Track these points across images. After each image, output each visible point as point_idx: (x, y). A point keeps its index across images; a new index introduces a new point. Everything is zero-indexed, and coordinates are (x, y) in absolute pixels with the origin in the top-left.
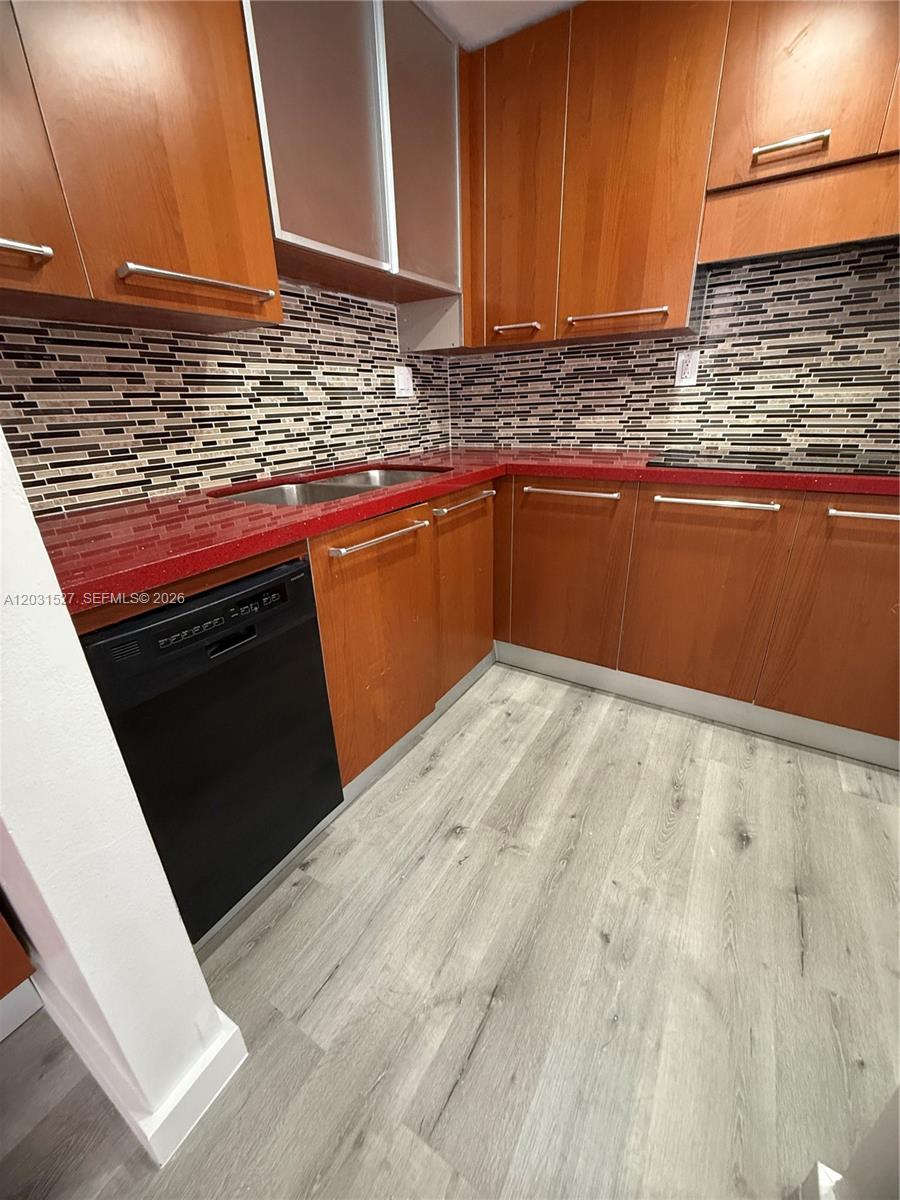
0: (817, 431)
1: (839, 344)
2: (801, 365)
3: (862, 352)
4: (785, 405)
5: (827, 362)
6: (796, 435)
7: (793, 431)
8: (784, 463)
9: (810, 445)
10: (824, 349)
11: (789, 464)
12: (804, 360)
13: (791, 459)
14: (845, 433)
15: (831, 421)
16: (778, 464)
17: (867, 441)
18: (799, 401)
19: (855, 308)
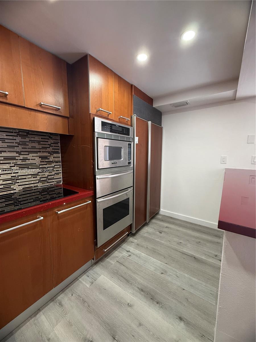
0: (24, 183)
1: (21, 157)
2: (10, 163)
3: (30, 159)
4: (9, 177)
5: (19, 162)
6: (17, 186)
7: (15, 185)
8: (16, 196)
9: (23, 188)
10: (17, 158)
11: (18, 196)
12: (11, 161)
13: (18, 194)
14: (33, 183)
15: (27, 180)
16: (13, 197)
17: (40, 184)
18: (14, 175)
19: (23, 146)
